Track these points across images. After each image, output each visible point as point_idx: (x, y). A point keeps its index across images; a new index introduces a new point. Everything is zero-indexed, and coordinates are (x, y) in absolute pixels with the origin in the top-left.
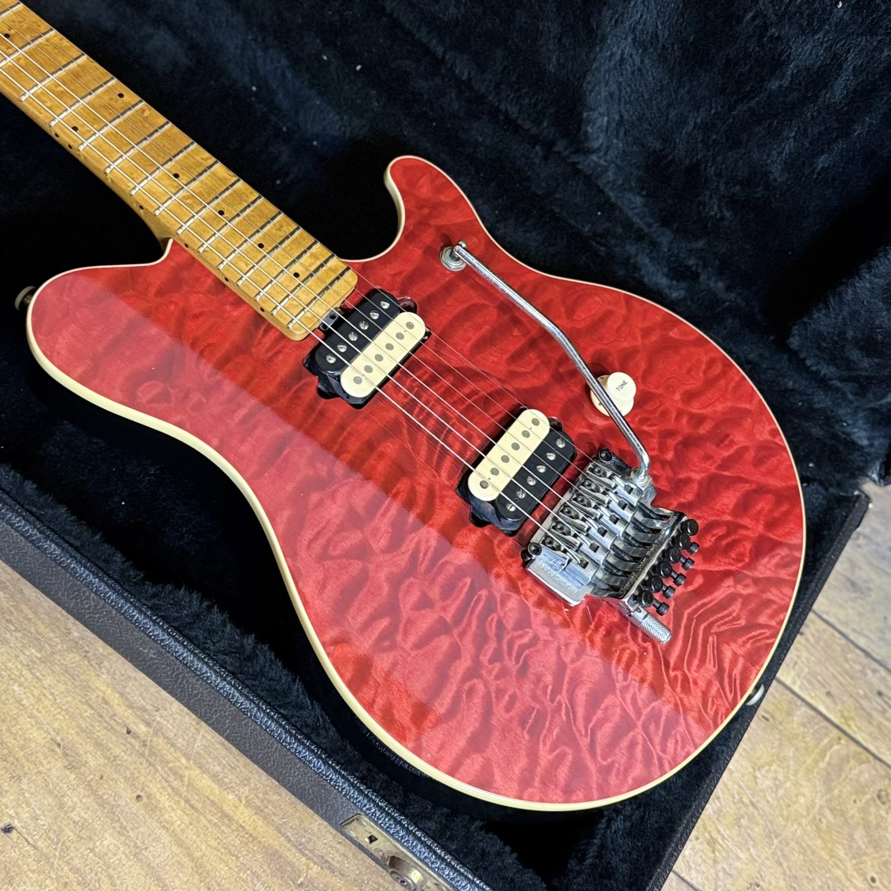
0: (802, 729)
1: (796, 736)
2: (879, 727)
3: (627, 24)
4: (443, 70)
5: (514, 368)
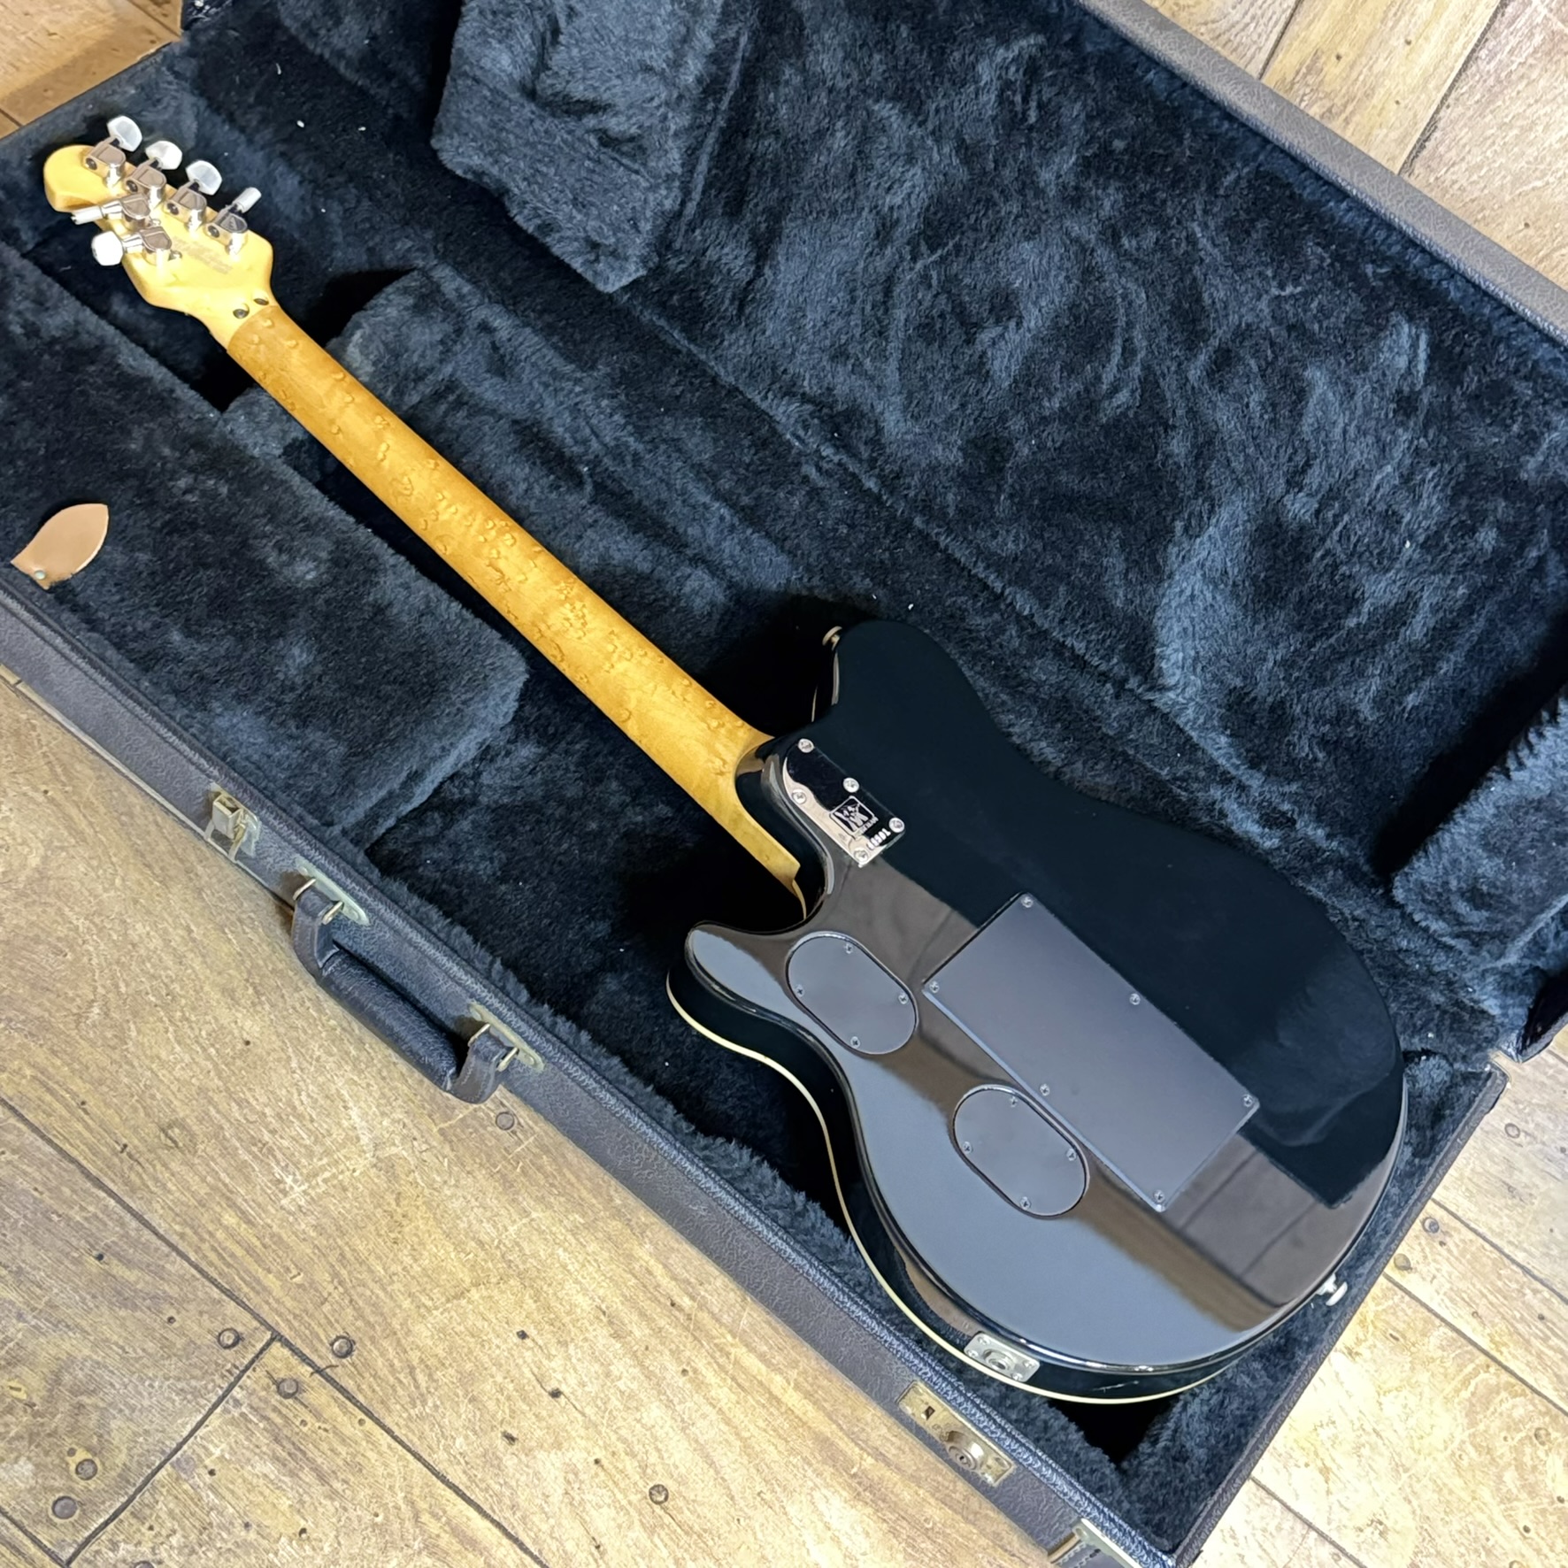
0: (1440, 1353)
1: (1433, 1360)
2: (1539, 1356)
3: (1195, 561)
4: (1003, 606)
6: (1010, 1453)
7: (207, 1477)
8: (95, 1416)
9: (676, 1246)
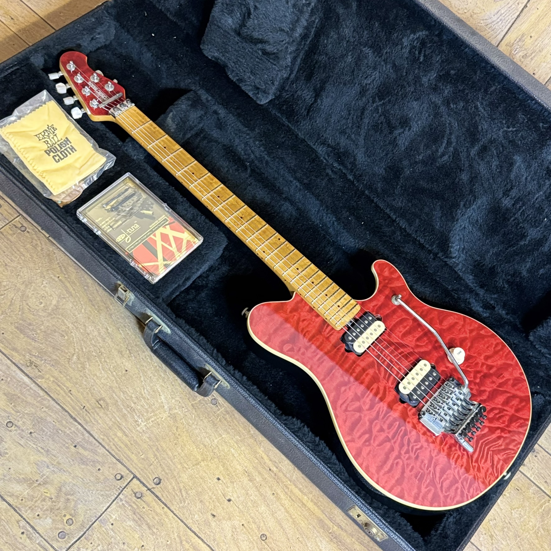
0: (533, 495)
1: (530, 498)
3: (466, 216)
4: (395, 224)
5: (418, 343)
6: (387, 533)
7: (111, 526)
8: (73, 503)
9: (272, 449)
